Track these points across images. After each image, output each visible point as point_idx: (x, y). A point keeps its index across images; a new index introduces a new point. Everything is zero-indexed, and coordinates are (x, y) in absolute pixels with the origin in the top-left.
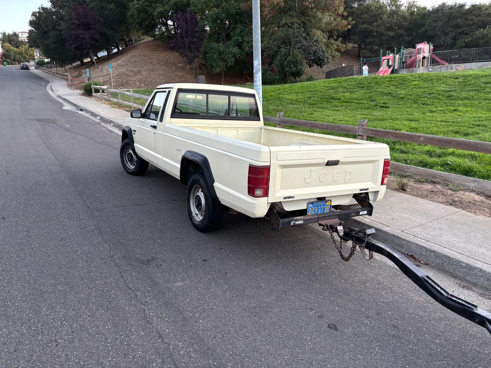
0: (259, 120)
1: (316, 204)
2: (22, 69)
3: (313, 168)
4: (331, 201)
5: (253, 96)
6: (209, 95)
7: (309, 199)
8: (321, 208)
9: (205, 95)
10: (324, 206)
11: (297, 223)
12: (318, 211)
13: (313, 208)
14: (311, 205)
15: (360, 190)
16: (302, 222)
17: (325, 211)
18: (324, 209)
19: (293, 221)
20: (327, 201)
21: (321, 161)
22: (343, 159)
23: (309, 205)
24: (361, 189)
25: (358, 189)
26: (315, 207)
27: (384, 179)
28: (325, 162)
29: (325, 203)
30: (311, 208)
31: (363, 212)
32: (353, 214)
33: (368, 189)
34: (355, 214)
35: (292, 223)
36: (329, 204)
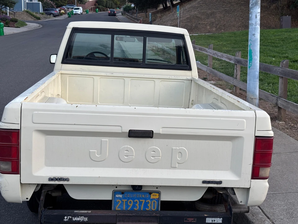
0: (190, 69)
1: (129, 195)
2: (109, 15)
3: (105, 139)
4: (159, 193)
5: (182, 37)
6: (115, 36)
7: (116, 186)
8: (141, 203)
9: (110, 36)
10: (145, 199)
11: (75, 219)
12: (134, 206)
13: (124, 200)
14: (121, 196)
15: (204, 182)
16: (86, 219)
17: (148, 207)
18: (146, 204)
19: (67, 216)
20: (150, 193)
21: (118, 130)
22: (161, 130)
23: (117, 194)
24: (206, 180)
25: (199, 180)
26: (129, 199)
27: (260, 170)
28: (123, 131)
29: (148, 195)
30: (120, 199)
31: (213, 219)
32: (190, 220)
33: (220, 182)
34: (194, 220)
35: (67, 219)
36: (155, 197)
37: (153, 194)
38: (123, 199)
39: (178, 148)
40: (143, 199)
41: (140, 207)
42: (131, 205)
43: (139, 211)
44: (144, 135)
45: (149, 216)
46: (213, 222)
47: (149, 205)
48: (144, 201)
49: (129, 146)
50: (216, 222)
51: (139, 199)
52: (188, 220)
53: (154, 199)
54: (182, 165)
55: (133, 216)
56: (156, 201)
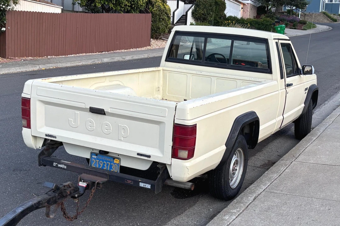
0: (271, 72)
3: (78, 112)
4: (120, 160)
6: (208, 39)
7: (93, 149)
8: (108, 165)
9: (204, 38)
10: (111, 162)
11: (59, 166)
12: (103, 166)
13: (98, 161)
14: (95, 157)
15: (138, 154)
16: (65, 167)
17: (112, 169)
18: (111, 166)
19: (55, 162)
20: (114, 158)
21: (82, 106)
22: (109, 110)
23: (93, 155)
24: (139, 153)
25: (135, 152)
26: (100, 160)
27: (179, 152)
28: (86, 107)
29: (112, 160)
30: (95, 160)
31: (145, 184)
32: (129, 182)
33: (149, 157)
34: (132, 183)
35: (55, 164)
36: (117, 162)
37: (116, 159)
38: (97, 159)
39: (122, 125)
40: (109, 162)
41: (107, 168)
42: (102, 165)
43: (106, 170)
44: (98, 112)
45: (102, 173)
46: (145, 187)
47: (113, 167)
48: (109, 163)
49: (91, 119)
50: (146, 187)
51: (106, 161)
52: (128, 182)
53: (116, 163)
54: (126, 139)
55: (92, 171)
56: (117, 165)
